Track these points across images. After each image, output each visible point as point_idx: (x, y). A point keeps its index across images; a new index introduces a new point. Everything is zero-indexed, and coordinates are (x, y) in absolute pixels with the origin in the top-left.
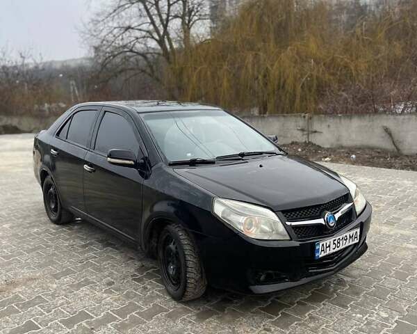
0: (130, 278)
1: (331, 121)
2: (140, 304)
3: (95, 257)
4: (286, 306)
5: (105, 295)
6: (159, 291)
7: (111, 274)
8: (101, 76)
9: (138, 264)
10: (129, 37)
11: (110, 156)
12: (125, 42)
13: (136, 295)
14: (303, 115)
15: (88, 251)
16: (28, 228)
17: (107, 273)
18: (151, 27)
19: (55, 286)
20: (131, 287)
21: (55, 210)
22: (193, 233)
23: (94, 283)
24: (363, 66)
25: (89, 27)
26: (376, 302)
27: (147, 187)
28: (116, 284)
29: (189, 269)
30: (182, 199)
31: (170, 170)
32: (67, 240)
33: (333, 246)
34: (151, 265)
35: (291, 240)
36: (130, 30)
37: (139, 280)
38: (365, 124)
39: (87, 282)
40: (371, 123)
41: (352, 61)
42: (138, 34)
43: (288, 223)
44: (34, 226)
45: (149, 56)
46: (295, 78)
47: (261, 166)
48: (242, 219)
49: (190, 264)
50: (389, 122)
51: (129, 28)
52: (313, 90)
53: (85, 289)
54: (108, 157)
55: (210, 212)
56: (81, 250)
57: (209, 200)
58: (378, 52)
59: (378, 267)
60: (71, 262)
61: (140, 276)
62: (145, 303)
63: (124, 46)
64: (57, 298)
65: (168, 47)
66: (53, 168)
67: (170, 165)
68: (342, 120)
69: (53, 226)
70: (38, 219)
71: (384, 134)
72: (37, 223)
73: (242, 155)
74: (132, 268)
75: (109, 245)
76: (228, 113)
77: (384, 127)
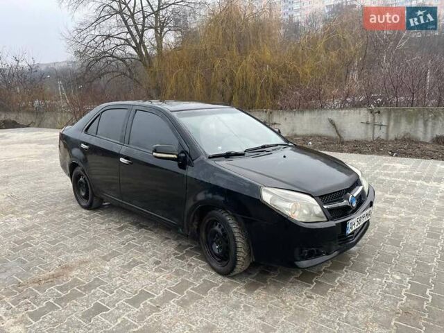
0: (173, 257)
1: (287, 115)
2: (191, 280)
3: (134, 239)
4: (317, 275)
5: (157, 274)
6: (203, 267)
7: (154, 254)
8: (86, 77)
9: (175, 243)
10: (109, 45)
11: (155, 151)
12: (106, 48)
13: (184, 272)
14: (265, 110)
15: (125, 234)
16: (62, 214)
17: (150, 253)
18: (129, 36)
19: (108, 268)
20: (177, 264)
21: (86, 197)
22: (243, 218)
23: (142, 263)
24: (308, 71)
25: (73, 35)
26: (386, 267)
27: (191, 178)
28: (163, 263)
29: (239, 249)
30: (229, 188)
31: (211, 162)
32: (102, 224)
33: (356, 223)
34: (187, 244)
35: (328, 221)
36: (111, 39)
37: (182, 258)
38: (315, 117)
39: (136, 263)
40: (319, 117)
41: (299, 66)
42: (118, 42)
43: (325, 207)
44: (67, 212)
45: (127, 60)
46: (255, 80)
47: (285, 157)
48: (289, 205)
49: (239, 245)
50: (334, 115)
51: (109, 37)
52: (269, 90)
53: (136, 270)
54: (153, 152)
55: (259, 200)
56: (118, 233)
57: (257, 189)
58: (318, 59)
59: (373, 236)
60: (114, 244)
61: (181, 254)
62: (197, 279)
63: (105, 52)
64: (114, 279)
65: (144, 53)
66: (85, 161)
67: (210, 158)
68: (297, 115)
69: (84, 211)
70: (68, 206)
71: (329, 125)
72: (69, 210)
73: (264, 147)
74: (170, 247)
75: (142, 227)
76: (240, 110)
77: (328, 119)
